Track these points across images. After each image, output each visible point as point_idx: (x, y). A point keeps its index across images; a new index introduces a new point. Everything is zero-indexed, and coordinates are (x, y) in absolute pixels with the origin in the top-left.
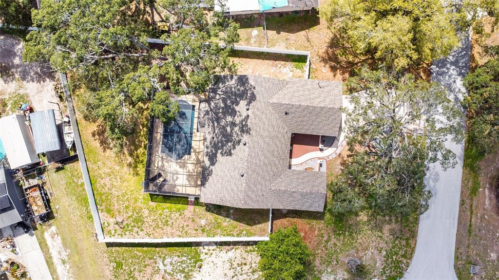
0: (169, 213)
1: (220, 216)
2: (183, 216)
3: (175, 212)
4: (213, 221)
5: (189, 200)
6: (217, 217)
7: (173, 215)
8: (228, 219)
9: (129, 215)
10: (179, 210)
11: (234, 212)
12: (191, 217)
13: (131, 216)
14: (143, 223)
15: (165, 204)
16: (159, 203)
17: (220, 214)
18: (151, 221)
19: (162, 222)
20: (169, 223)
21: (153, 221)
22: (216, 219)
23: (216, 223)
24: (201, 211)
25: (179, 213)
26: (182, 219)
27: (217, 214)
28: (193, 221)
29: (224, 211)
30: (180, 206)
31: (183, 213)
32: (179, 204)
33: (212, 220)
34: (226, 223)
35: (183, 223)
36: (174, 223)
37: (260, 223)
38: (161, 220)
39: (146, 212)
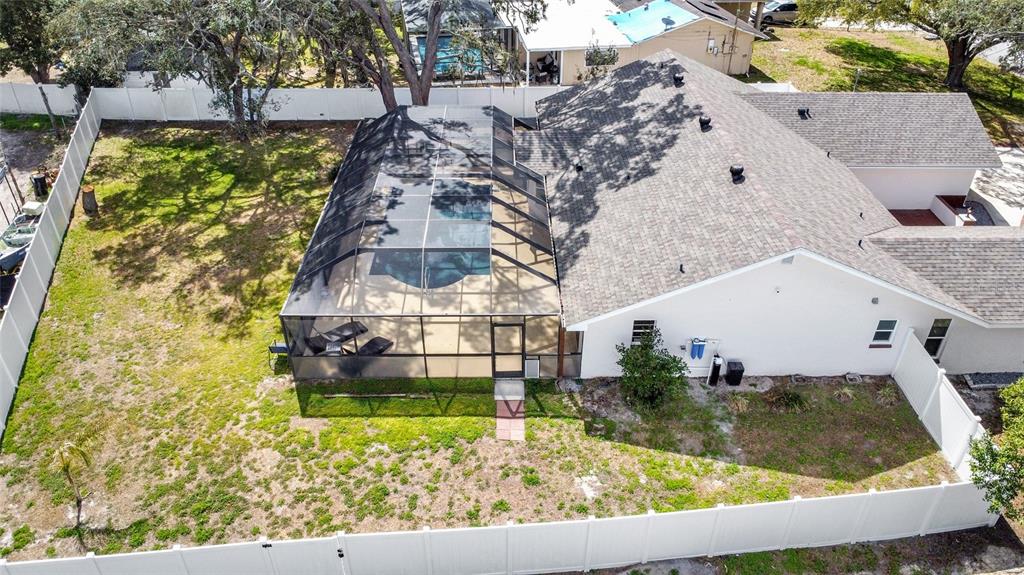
0: (395, 457)
1: (670, 455)
2: (472, 463)
3: (427, 452)
4: (643, 480)
5: (498, 397)
6: (658, 461)
7: (414, 465)
8: (720, 465)
9: (169, 481)
10: (449, 440)
11: (736, 428)
12: (515, 464)
13: (178, 487)
14: (240, 510)
15: (376, 420)
16: (344, 420)
17: (670, 446)
18: (289, 499)
19: (349, 502)
20: (392, 500)
21: (298, 500)
22: (649, 467)
23: (657, 485)
24: (566, 439)
25: (449, 453)
26: (466, 475)
27: (655, 446)
28: (534, 482)
29: (686, 429)
30: (452, 422)
31: (473, 452)
32: (444, 413)
33: (633, 475)
34: (718, 484)
35: (475, 494)
36: (425, 499)
37: (900, 463)
38: (346, 492)
39: (268, 460)
